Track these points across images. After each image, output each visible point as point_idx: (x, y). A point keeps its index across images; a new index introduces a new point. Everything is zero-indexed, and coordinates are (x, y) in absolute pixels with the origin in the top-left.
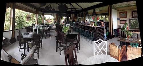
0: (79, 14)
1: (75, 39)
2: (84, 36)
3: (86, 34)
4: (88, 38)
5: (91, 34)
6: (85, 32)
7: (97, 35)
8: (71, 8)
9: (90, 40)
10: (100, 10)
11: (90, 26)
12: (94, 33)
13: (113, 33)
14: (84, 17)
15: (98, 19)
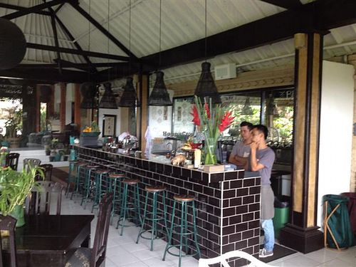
0: (108, 88)
1: (77, 244)
2: (138, 224)
3: (150, 209)
4: (161, 236)
5: (178, 214)
6: (142, 199)
7: (217, 222)
8: (57, 49)
9: (174, 250)
10: (241, 70)
11: (176, 161)
12: (197, 205)
13: (318, 219)
14: (140, 105)
15: (223, 122)
